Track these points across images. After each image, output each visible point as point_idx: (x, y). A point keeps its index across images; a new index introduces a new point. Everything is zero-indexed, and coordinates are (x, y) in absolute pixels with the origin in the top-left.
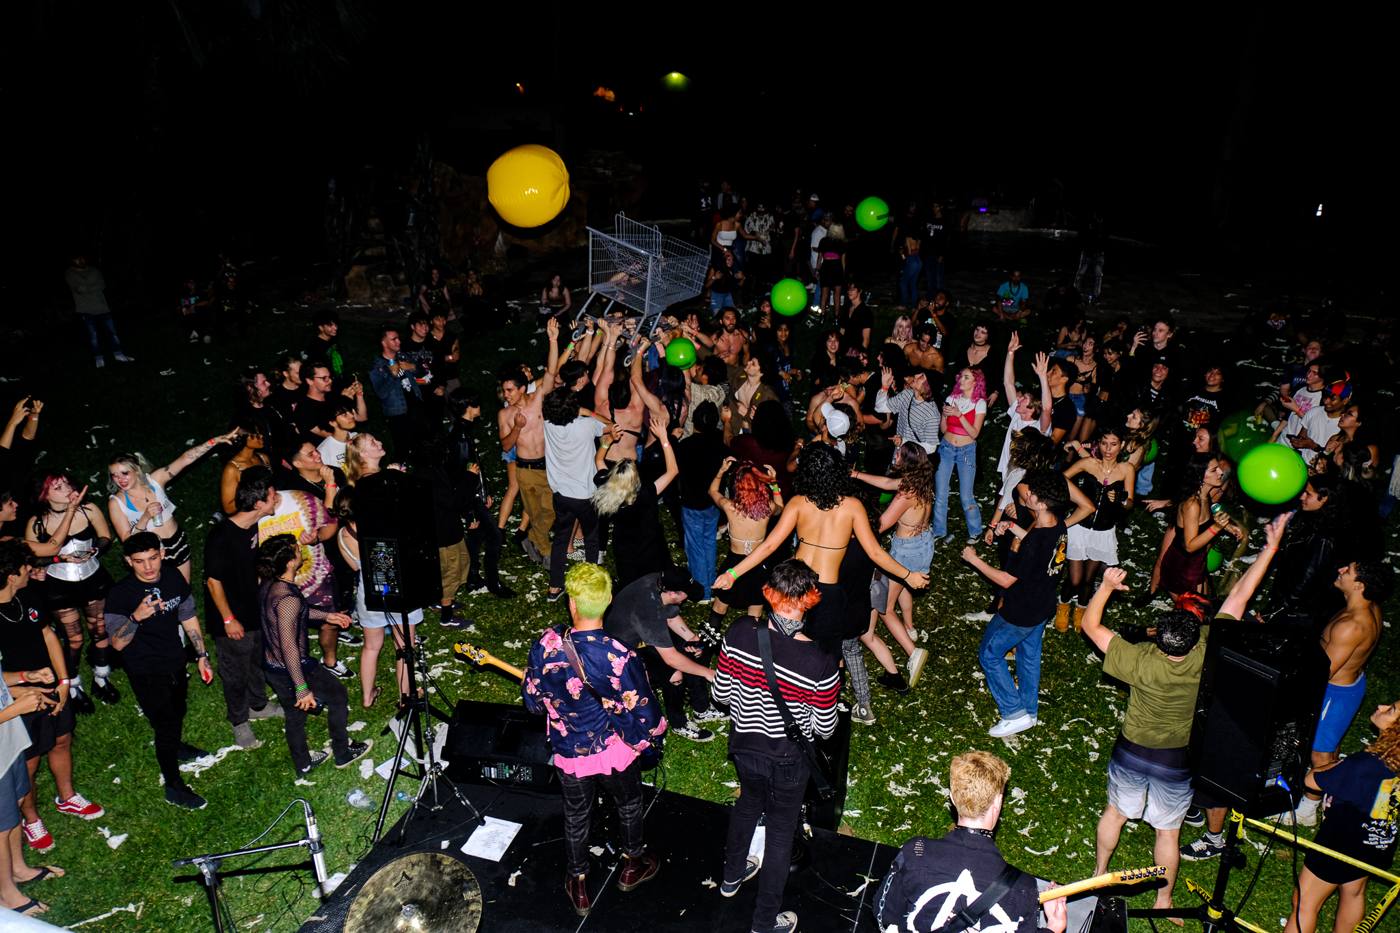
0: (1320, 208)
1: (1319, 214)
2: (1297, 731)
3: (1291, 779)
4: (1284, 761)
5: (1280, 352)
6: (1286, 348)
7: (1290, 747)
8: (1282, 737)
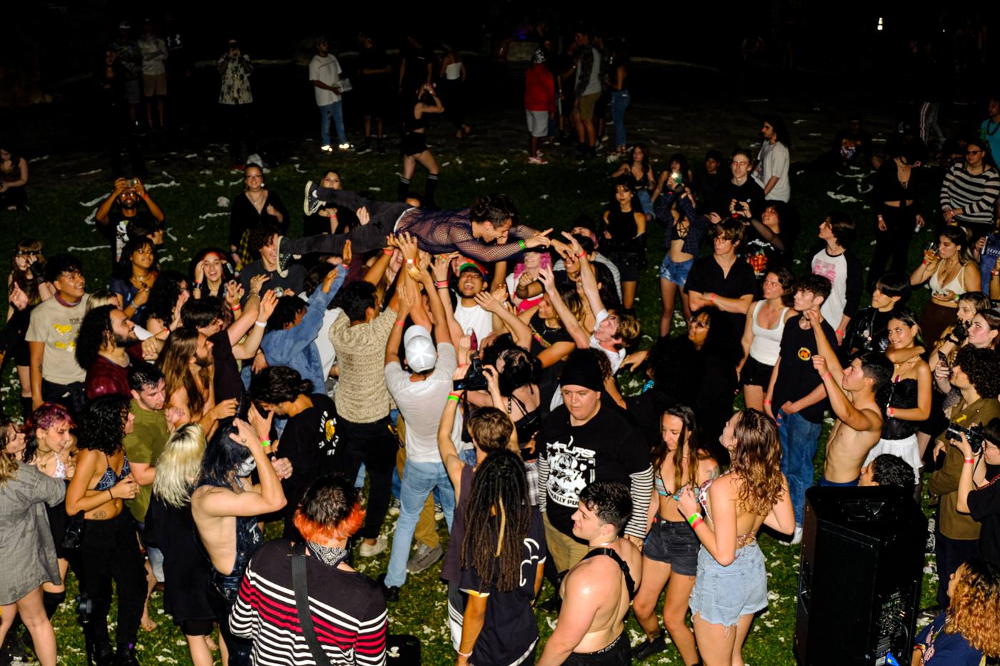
0: (880, 22)
1: (880, 28)
2: (902, 601)
3: (900, 655)
4: (892, 636)
5: (855, 181)
6: (861, 176)
7: (895, 621)
8: (887, 610)
